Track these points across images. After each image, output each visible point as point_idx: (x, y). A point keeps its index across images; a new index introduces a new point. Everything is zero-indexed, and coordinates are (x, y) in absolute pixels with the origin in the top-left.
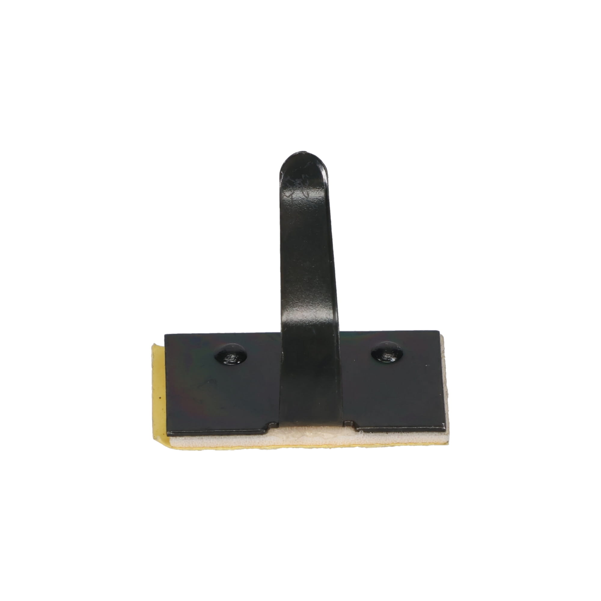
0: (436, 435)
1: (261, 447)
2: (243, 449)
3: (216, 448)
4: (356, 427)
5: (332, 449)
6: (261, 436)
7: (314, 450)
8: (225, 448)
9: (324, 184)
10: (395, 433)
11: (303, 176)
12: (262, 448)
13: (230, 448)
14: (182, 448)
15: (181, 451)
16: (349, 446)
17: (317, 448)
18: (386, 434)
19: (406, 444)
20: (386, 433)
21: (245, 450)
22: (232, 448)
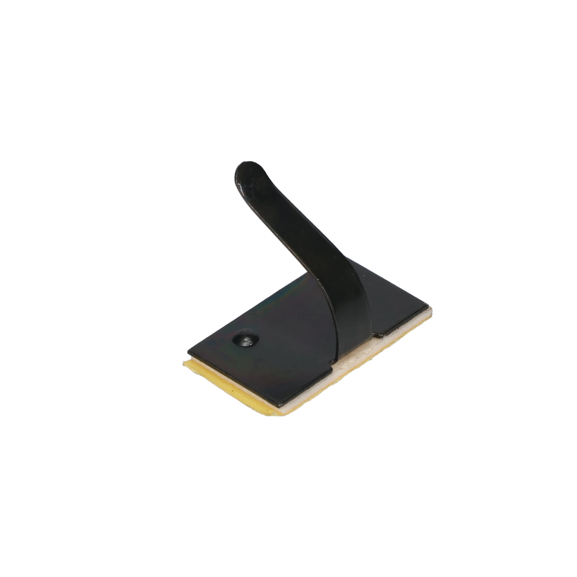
0: (425, 313)
2: (323, 390)
3: (308, 400)
4: (378, 336)
6: (330, 375)
7: (362, 366)
8: (313, 396)
10: (403, 326)
15: (293, 412)
17: (363, 364)
18: (399, 330)
19: (411, 330)
20: (397, 329)
21: (325, 391)
22: (317, 394)
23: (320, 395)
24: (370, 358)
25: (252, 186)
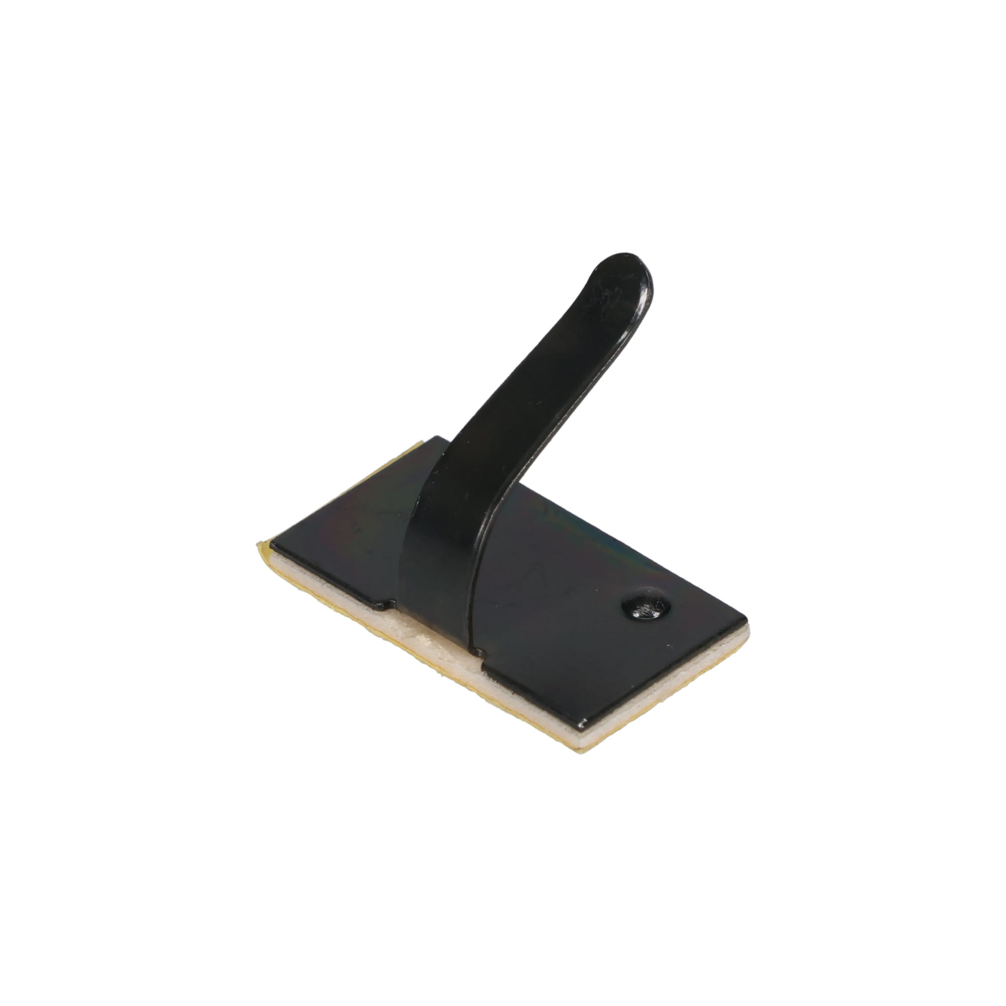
1: (368, 626)
3: (318, 597)
5: (444, 677)
6: (371, 611)
9: (635, 314)
11: (616, 289)
12: (369, 628)
13: (333, 606)
14: (280, 573)
16: (465, 685)
18: (511, 695)
20: (512, 692)
23: (338, 614)
24: (442, 671)
25: (607, 294)
